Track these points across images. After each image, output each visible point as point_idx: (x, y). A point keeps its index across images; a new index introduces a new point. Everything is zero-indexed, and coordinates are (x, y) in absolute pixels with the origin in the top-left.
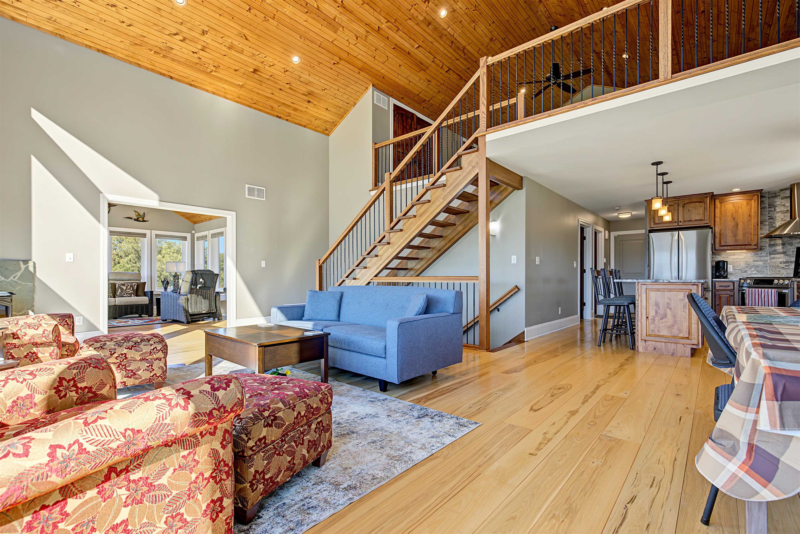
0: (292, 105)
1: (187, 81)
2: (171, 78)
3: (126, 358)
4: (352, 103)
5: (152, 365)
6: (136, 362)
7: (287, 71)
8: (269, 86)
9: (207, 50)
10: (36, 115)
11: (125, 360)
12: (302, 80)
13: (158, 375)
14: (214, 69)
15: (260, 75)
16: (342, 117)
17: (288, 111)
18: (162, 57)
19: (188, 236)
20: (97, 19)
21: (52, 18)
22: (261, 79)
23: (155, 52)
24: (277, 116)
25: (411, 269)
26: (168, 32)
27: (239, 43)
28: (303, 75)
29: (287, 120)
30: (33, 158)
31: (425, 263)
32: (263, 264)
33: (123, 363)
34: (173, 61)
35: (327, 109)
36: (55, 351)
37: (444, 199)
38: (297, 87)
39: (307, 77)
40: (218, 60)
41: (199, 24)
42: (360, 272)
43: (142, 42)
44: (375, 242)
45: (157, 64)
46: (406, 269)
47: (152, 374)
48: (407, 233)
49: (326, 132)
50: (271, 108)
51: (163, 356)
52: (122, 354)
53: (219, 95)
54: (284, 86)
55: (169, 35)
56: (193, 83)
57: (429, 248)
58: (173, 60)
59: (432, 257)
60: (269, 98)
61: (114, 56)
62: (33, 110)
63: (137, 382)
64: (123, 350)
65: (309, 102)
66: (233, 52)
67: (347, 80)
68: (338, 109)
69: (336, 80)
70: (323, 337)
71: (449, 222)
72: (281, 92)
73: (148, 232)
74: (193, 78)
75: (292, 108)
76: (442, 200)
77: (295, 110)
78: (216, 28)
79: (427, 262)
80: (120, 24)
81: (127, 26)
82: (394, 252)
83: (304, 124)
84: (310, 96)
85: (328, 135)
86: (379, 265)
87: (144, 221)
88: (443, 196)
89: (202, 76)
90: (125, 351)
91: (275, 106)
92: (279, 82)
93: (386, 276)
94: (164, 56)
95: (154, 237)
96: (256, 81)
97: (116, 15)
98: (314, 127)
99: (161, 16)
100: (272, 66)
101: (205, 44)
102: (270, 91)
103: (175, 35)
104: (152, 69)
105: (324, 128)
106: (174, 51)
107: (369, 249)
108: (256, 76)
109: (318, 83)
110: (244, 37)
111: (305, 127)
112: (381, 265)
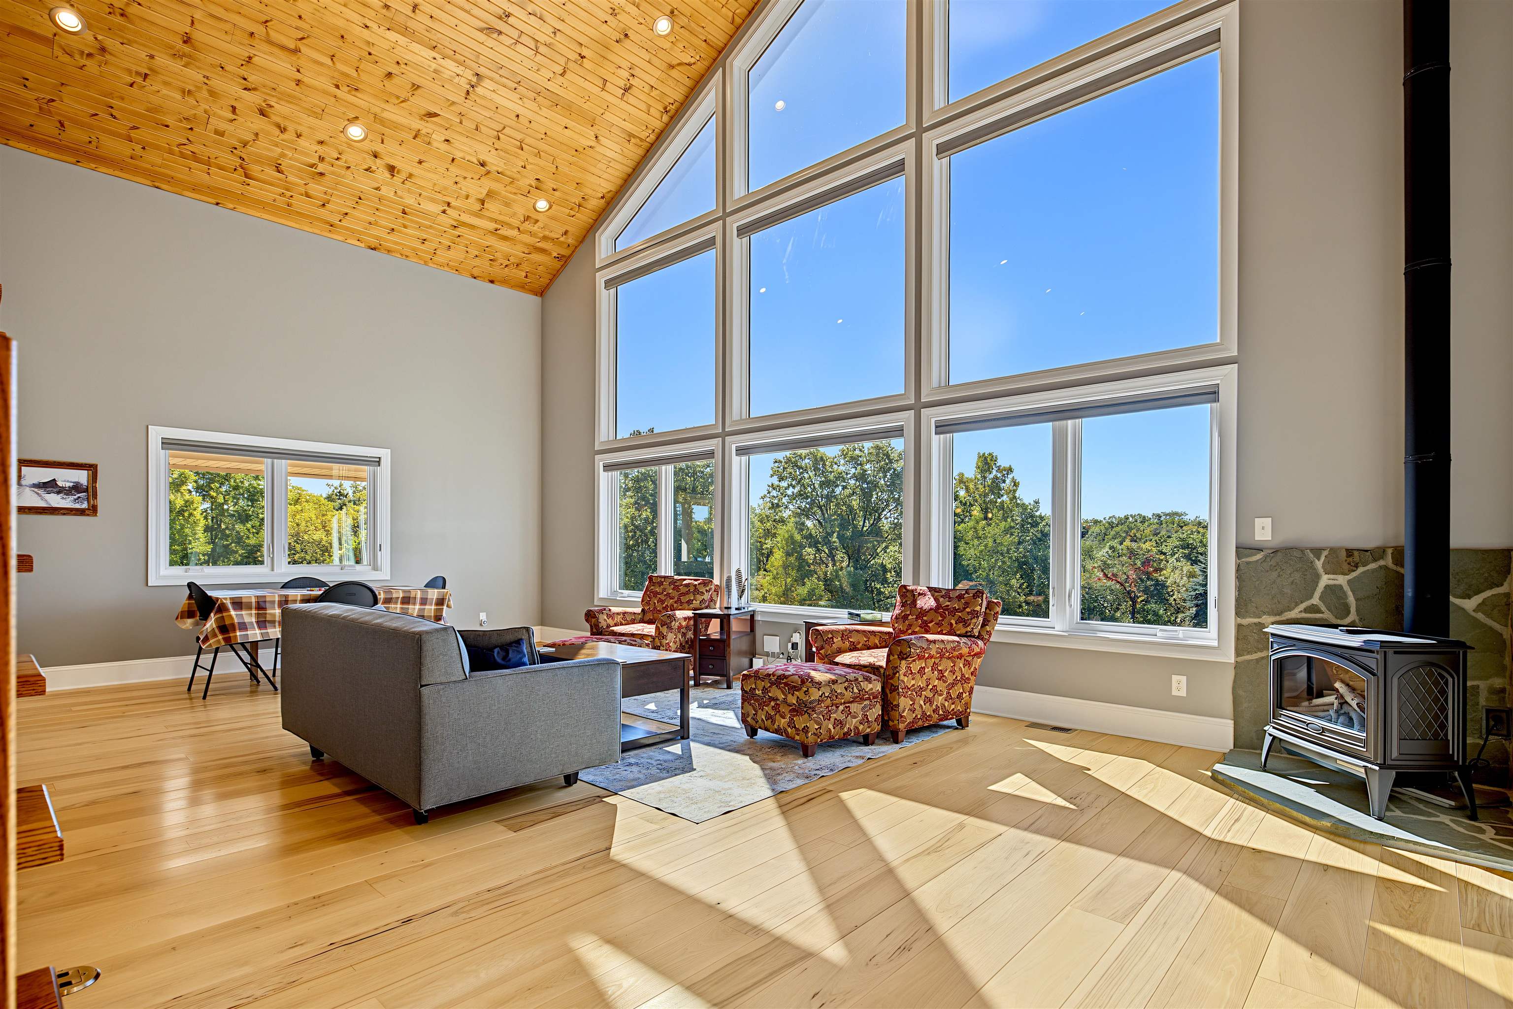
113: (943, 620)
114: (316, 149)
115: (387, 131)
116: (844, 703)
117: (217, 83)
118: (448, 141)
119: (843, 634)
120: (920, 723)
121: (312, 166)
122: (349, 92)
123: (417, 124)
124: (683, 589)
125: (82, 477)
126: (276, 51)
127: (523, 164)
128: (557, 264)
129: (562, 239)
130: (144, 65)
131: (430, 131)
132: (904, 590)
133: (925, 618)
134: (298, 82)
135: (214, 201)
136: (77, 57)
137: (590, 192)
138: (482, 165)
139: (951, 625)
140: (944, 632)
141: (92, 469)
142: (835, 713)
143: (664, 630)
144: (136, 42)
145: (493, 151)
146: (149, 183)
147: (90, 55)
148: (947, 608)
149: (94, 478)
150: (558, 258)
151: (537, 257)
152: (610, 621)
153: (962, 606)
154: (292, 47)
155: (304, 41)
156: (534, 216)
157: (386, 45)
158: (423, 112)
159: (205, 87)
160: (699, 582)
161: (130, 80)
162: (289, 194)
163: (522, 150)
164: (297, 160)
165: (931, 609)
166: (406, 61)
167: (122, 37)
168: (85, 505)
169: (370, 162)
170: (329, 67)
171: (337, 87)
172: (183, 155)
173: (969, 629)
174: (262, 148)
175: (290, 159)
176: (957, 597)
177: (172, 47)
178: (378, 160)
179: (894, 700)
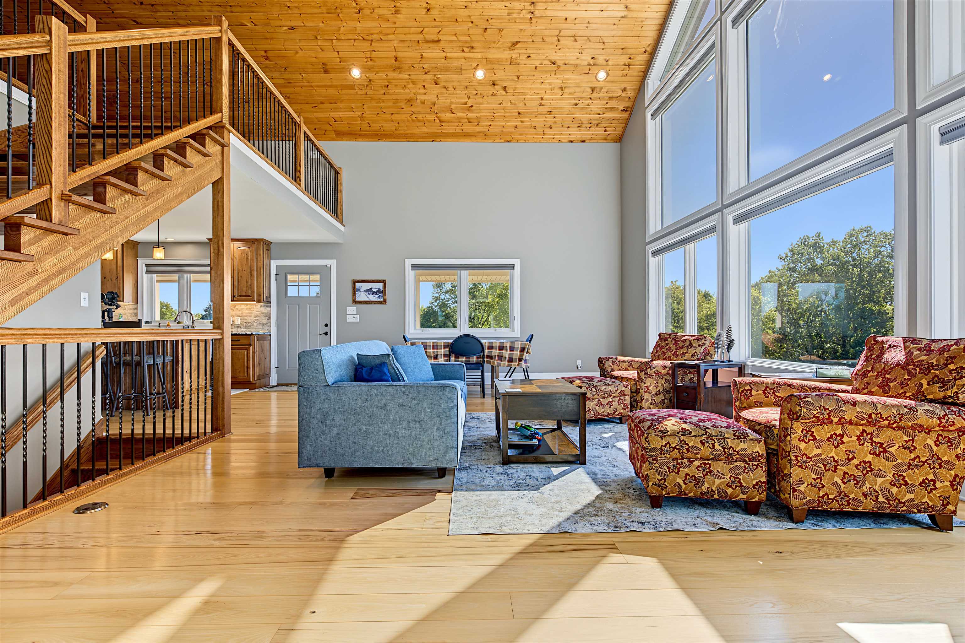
113: (909, 380)
114: (465, 92)
115: (495, 66)
116: (701, 458)
117: (414, 76)
118: (529, 57)
119: (767, 387)
120: (835, 505)
121: (466, 103)
122: (470, 52)
123: (507, 54)
124: (681, 344)
125: (380, 286)
126: (431, 45)
127: (580, 51)
128: (626, 115)
129: (624, 95)
130: (386, 81)
131: (518, 55)
132: (873, 342)
133: (887, 376)
134: (446, 58)
135: (432, 140)
136: (363, 89)
137: (633, 51)
138: (554, 64)
139: (921, 385)
140: (907, 395)
141: (384, 282)
142: (687, 467)
143: (643, 375)
144: (380, 71)
145: (558, 51)
146: (405, 140)
147: (367, 86)
148: (920, 364)
149: (385, 286)
150: (624, 110)
151: (609, 115)
152: (615, 367)
153: (943, 361)
154: (437, 39)
155: (441, 33)
156: (598, 85)
157: (478, 12)
158: (510, 45)
159: (410, 81)
160: (694, 338)
161: (383, 91)
162: (460, 124)
163: (576, 41)
164: (458, 103)
165: (898, 365)
166: (491, 17)
167: (374, 71)
168: (382, 300)
169: (492, 89)
170: (456, 41)
171: (463, 51)
172: (413, 121)
173: (949, 393)
174: (443, 101)
175: (456, 104)
176: (939, 350)
177: (391, 67)
178: (496, 86)
179: (785, 469)
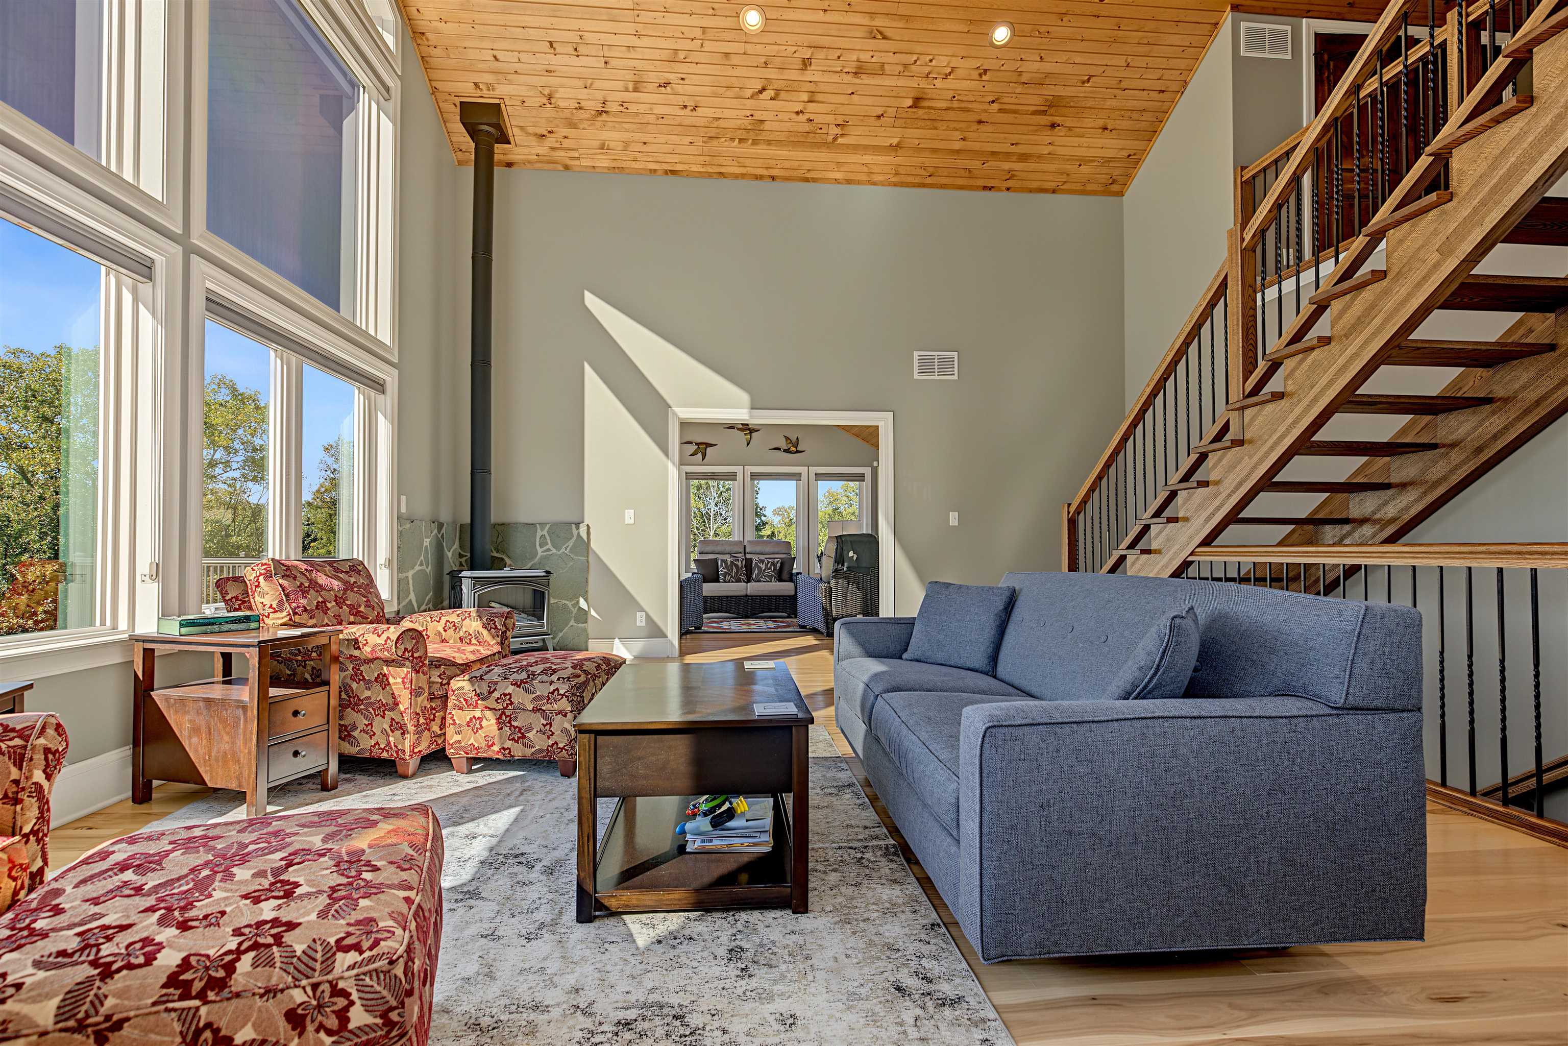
0: (1013, 149)
1: (799, 173)
2: (773, 178)
3: (512, 703)
4: (1174, 87)
5: (550, 724)
6: (527, 713)
7: (986, 71)
8: (952, 125)
9: (819, 97)
10: (591, 300)
11: (510, 707)
12: (1024, 79)
13: (561, 745)
14: (838, 131)
15: (929, 108)
16: (1152, 134)
17: (1007, 166)
18: (753, 144)
19: (867, 471)
20: (652, 118)
21: (604, 144)
22: (933, 114)
23: (741, 140)
24: (985, 188)
25: (1363, 521)
26: (749, 93)
27: (872, 53)
28: (1025, 67)
29: (1008, 189)
30: (587, 367)
31: (1417, 501)
32: (953, 519)
33: (508, 713)
34: (769, 144)
35: (1106, 129)
36: (409, 676)
37: (1445, 251)
38: (1016, 101)
39: (1036, 66)
40: (843, 110)
41: (795, 48)
42: (1161, 532)
43: (717, 130)
44: (1203, 442)
45: (747, 162)
46: (1346, 521)
47: (550, 742)
48: (1299, 401)
49: (1115, 188)
50: (967, 174)
51: (570, 709)
52: (505, 695)
53: (859, 182)
54: (985, 111)
55: (752, 97)
56: (808, 175)
57: (1434, 446)
58: (769, 142)
59: (1444, 478)
60: (958, 152)
61: (689, 174)
62: (587, 295)
63: (528, 752)
64: (507, 687)
65: (1053, 126)
66: (866, 79)
67: (1151, 25)
68: (1135, 115)
69: (1115, 41)
70: (790, 728)
71: (1528, 340)
72: (982, 127)
73: (802, 470)
74: (808, 166)
75: (1014, 158)
76: (1436, 256)
77: (1024, 158)
78: (821, 44)
79: (1425, 493)
80: (682, 112)
81: (692, 110)
82: (1255, 467)
83: (1052, 185)
84: (1052, 110)
85: (1121, 194)
86: (1211, 509)
87: (797, 452)
88: (1438, 242)
89: (823, 155)
90: (510, 689)
91: (975, 164)
92: (973, 106)
93: (1281, 544)
94: (755, 142)
95: (812, 477)
96: (920, 123)
97: (673, 99)
98: (1078, 187)
99: (733, 66)
100: (950, 74)
101: (812, 87)
102: (958, 135)
103: (761, 92)
104: (742, 174)
105: (1103, 178)
106: (767, 126)
107: (1186, 464)
108: (921, 112)
109: (1069, 69)
110: (879, 36)
111: (1054, 192)
112: (1218, 508)
